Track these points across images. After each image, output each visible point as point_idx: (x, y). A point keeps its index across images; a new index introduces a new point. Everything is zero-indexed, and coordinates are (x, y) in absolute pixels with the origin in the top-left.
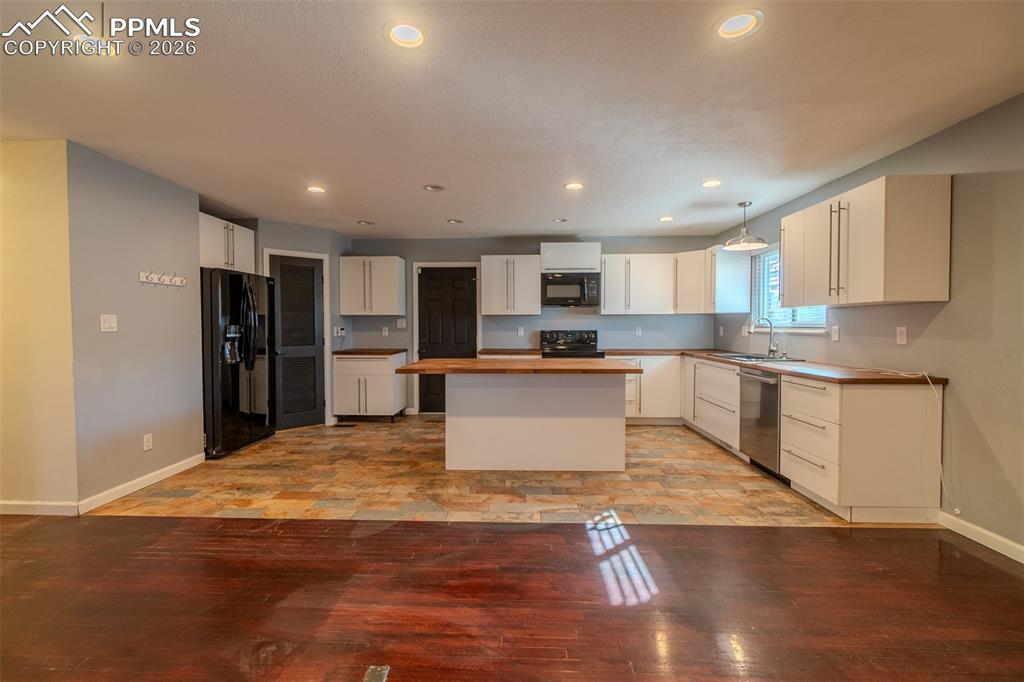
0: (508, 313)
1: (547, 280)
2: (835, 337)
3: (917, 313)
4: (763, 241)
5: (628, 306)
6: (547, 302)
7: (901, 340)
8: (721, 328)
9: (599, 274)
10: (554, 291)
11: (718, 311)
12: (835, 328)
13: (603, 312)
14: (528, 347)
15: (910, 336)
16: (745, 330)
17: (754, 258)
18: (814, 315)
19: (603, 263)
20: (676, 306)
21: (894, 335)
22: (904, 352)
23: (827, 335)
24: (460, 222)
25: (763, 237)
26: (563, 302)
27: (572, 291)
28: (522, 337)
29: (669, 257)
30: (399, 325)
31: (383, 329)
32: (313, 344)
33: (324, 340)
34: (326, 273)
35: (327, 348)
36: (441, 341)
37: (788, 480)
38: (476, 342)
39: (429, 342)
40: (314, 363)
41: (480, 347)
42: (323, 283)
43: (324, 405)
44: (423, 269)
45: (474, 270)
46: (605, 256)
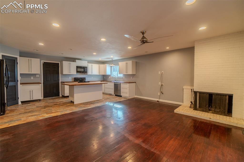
0: (69, 74)
1: (77, 67)
2: (124, 78)
3: (133, 75)
5: (92, 73)
6: (77, 72)
7: (131, 78)
8: (105, 77)
9: (87, 67)
10: (79, 70)
11: (107, 74)
12: (124, 77)
13: (88, 74)
14: (71, 81)
15: (132, 78)
16: (110, 77)
17: (111, 67)
18: (121, 75)
19: (88, 65)
20: (99, 73)
22: (132, 79)
23: (123, 78)
24: (63, 54)
26: (80, 72)
27: (82, 70)
28: (70, 79)
29: (98, 65)
30: (37, 76)
31: (31, 77)
32: (15, 82)
33: (18, 80)
34: (18, 62)
35: (19, 83)
36: (50, 80)
37: (121, 96)
38: (59, 80)
39: (46, 81)
40: (15, 87)
41: (60, 81)
42: (17, 64)
43: (18, 99)
44: (44, 62)
45: (58, 64)
46: (88, 64)
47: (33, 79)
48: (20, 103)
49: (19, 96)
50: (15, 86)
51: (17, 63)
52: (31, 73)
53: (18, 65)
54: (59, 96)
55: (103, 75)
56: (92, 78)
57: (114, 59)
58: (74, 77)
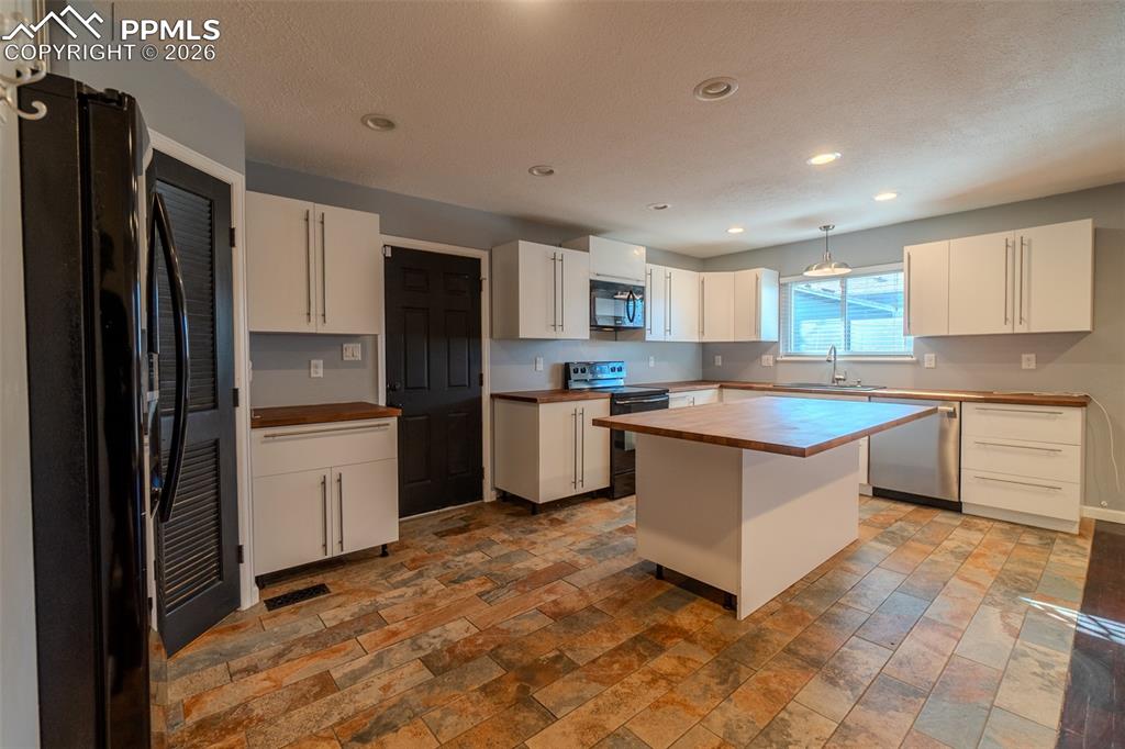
0: (554, 337)
1: (597, 289)
2: (930, 365)
4: (847, 266)
7: (1028, 365)
9: (643, 288)
10: (603, 307)
12: (930, 356)
13: (648, 339)
14: (547, 388)
15: (1041, 361)
19: (649, 275)
20: (701, 332)
21: (1019, 361)
23: (917, 363)
25: (846, 262)
28: (541, 372)
29: (697, 275)
30: (348, 356)
31: (313, 362)
32: (215, 407)
33: (236, 392)
34: (238, 222)
35: (243, 415)
36: (426, 385)
37: (955, 507)
38: (481, 383)
39: (406, 388)
40: (217, 456)
41: (486, 391)
42: (232, 244)
43: (240, 559)
44: (394, 249)
45: (478, 261)
46: (651, 266)
47: (320, 373)
48: (250, 597)
49: (245, 539)
50: (217, 451)
51: (228, 233)
52: (322, 330)
53: (239, 253)
54: (480, 496)
55: (703, 343)
56: (652, 364)
57: (839, 228)
58: (562, 361)
